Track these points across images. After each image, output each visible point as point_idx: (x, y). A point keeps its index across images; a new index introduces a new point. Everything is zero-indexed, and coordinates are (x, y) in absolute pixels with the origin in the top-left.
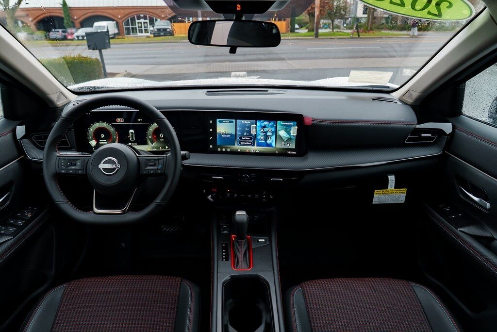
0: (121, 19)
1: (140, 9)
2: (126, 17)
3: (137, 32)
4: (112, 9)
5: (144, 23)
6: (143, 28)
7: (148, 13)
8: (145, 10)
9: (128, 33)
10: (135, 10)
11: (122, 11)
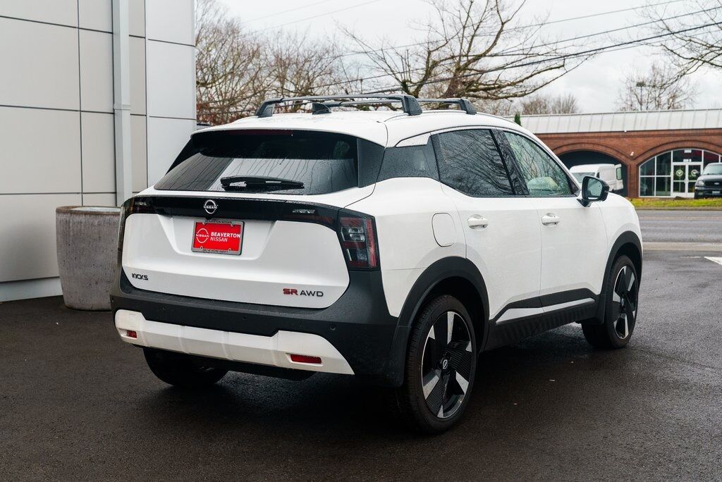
0: (634, 158)
1: (684, 135)
2: (648, 155)
3: (669, 190)
4: (618, 137)
5: (691, 168)
6: (687, 181)
7: (706, 145)
8: (698, 138)
9: (649, 193)
10: (672, 139)
11: (640, 141)
